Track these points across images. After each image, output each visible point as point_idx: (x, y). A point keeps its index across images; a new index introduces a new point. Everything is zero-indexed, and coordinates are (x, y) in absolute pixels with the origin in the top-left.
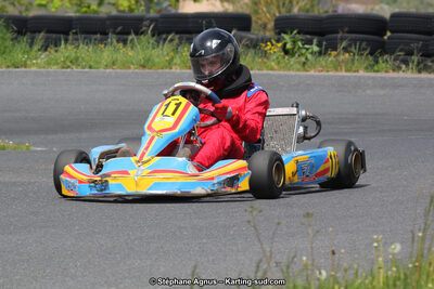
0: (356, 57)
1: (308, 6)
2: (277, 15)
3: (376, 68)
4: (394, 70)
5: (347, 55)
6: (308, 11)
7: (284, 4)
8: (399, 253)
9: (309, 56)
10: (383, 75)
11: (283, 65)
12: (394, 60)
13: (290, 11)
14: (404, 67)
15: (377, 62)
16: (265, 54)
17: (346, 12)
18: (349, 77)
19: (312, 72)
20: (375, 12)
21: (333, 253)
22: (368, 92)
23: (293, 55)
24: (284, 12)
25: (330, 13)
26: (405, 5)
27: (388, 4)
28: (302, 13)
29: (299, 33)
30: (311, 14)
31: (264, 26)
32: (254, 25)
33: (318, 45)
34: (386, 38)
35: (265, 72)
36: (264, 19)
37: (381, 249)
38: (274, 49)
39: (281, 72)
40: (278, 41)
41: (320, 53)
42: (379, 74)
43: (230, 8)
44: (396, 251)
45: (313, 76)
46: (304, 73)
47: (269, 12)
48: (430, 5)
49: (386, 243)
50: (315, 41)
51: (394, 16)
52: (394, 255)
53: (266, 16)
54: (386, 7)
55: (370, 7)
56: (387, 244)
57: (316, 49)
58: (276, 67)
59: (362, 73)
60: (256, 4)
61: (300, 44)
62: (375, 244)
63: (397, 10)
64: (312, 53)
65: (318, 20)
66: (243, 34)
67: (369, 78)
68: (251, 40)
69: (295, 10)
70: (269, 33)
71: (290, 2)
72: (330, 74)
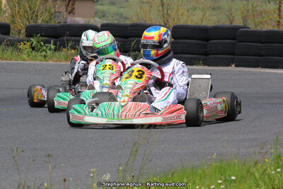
1: (47, 19)
2: (28, 24)
5: (73, 51)
6: (47, 22)
7: (32, 17)
9: (48, 51)
11: (31, 57)
13: (36, 22)
16: (20, 50)
17: (72, 23)
19: (50, 62)
20: (91, 23)
21: (65, 180)
23: (38, 51)
24: (32, 23)
25: (62, 23)
26: (110, 18)
28: (43, 23)
30: (50, 24)
31: (19, 33)
32: (12, 31)
33: (54, 45)
35: (19, 62)
38: (25, 47)
39: (30, 62)
40: (28, 42)
41: (55, 50)
44: (107, 178)
45: (51, 65)
46: (46, 63)
47: (23, 23)
49: (98, 174)
50: (52, 42)
51: (103, 26)
53: (20, 25)
54: (97, 19)
55: (88, 19)
57: (53, 47)
60: (14, 17)
61: (42, 43)
62: (92, 175)
64: (50, 49)
65: (54, 28)
66: (5, 37)
68: (10, 41)
69: (39, 22)
70: (22, 36)
71: (37, 16)
72: (63, 63)
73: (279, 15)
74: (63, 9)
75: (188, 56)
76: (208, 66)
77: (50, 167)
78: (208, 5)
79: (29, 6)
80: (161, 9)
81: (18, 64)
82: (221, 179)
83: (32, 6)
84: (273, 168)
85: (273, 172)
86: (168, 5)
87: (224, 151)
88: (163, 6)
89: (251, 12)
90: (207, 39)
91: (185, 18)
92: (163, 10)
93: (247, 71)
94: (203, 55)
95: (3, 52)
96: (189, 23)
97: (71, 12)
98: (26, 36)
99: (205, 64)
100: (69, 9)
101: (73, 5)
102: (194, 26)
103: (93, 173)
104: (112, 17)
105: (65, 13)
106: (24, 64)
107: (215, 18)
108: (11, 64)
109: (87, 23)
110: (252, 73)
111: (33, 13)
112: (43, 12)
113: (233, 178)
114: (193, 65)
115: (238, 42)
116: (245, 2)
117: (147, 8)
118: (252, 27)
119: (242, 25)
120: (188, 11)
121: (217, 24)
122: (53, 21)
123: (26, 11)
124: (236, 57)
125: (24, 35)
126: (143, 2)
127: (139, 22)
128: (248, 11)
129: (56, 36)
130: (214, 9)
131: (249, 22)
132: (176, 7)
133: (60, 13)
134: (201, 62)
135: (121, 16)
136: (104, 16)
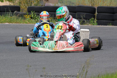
0: (53, 19)
5: (50, 19)
6: (36, 5)
11: (30, 22)
13: (31, 5)
16: (25, 18)
23: (33, 19)
24: (29, 6)
25: (43, 6)
27: (60, 3)
28: (35, 6)
29: (35, 12)
32: (21, 9)
35: (25, 24)
36: (23, 8)
38: (28, 17)
39: (30, 24)
40: (29, 14)
43: (12, 4)
47: (25, 5)
48: (73, 3)
58: (28, 22)
60: (20, 3)
61: (35, 15)
65: (41, 8)
66: (18, 12)
68: (20, 14)
69: (33, 5)
71: (31, 3)
75: (105, 21)
76: (114, 25)
81: (24, 25)
91: (102, 3)
94: (112, 21)
95: (17, 19)
96: (104, 5)
98: (28, 12)
99: (113, 25)
102: (106, 7)
104: (67, 3)
106: (27, 25)
108: (21, 25)
111: (30, 1)
112: (34, 1)
114: (107, 25)
122: (39, 5)
127: (80, 5)
133: (42, 1)
134: (111, 24)
135: (70, 2)
136: (62, 2)
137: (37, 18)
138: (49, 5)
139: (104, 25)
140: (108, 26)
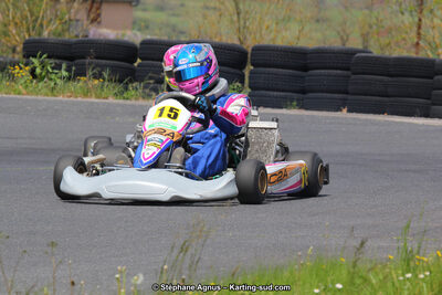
0: (106, 83)
2: (27, 37)
3: (125, 95)
4: (144, 98)
5: (96, 82)
6: (59, 35)
7: (34, 27)
8: (141, 285)
9: (58, 81)
10: (133, 102)
11: (31, 89)
12: (145, 87)
13: (40, 34)
14: (154, 94)
15: (127, 89)
16: (12, 78)
17: (96, 37)
18: (98, 104)
19: (61, 98)
20: (126, 39)
21: (73, 283)
22: (117, 119)
23: (42, 79)
24: (34, 36)
25: (80, 38)
26: (157, 31)
27: (139, 30)
28: (52, 37)
29: (49, 57)
30: (62, 38)
31: (14, 50)
33: (67, 70)
34: (136, 64)
35: (12, 96)
36: (14, 42)
37: (124, 280)
38: (22, 73)
39: (29, 97)
40: (26, 65)
42: (128, 102)
44: (139, 282)
45: (61, 102)
46: (53, 98)
47: (18, 35)
48: (182, 33)
50: (64, 66)
51: (144, 43)
52: (135, 286)
53: (15, 39)
54: (138, 33)
55: (121, 32)
56: (130, 275)
57: (65, 73)
58: (24, 91)
59: (111, 100)
60: (5, 26)
62: (117, 276)
63: (149, 37)
64: (60, 78)
65: (67, 45)
67: (119, 105)
69: (45, 34)
70: (17, 57)
71: (41, 25)
72: (79, 99)
73: (419, 34)
74: (82, 15)
75: (275, 93)
76: (307, 109)
77: (53, 260)
78: (309, 15)
79: (30, 11)
80: (235, 18)
82: (318, 287)
83: (35, 10)
84: (400, 272)
85: (401, 278)
86: (247, 12)
87: (325, 243)
88: (238, 14)
89: (375, 27)
90: (305, 69)
92: (239, 21)
93: (367, 120)
94: (298, 93)
96: (279, 43)
97: (95, 20)
98: (24, 56)
99: (301, 106)
100: (92, 16)
101: (98, 9)
103: (121, 272)
104: (160, 29)
105: (86, 22)
106: (18, 100)
107: (318, 36)
109: (120, 37)
110: (373, 123)
111: (36, 20)
112: (51, 20)
113: (339, 286)
114: (282, 108)
115: (354, 74)
116: (367, 12)
117: (213, 16)
118: (376, 52)
119: (360, 47)
120: (277, 24)
121: (321, 45)
122: (67, 34)
123: (24, 18)
124: (350, 97)
125: (21, 56)
126: (207, 8)
128: (371, 27)
129: (70, 58)
130: (318, 21)
131: (372, 43)
132: (258, 16)
133: (77, 21)
134: (295, 103)
135: (174, 28)
136: (147, 27)
137: (53, 76)
138: (100, 35)
139: (273, 107)
140: (284, 111)
